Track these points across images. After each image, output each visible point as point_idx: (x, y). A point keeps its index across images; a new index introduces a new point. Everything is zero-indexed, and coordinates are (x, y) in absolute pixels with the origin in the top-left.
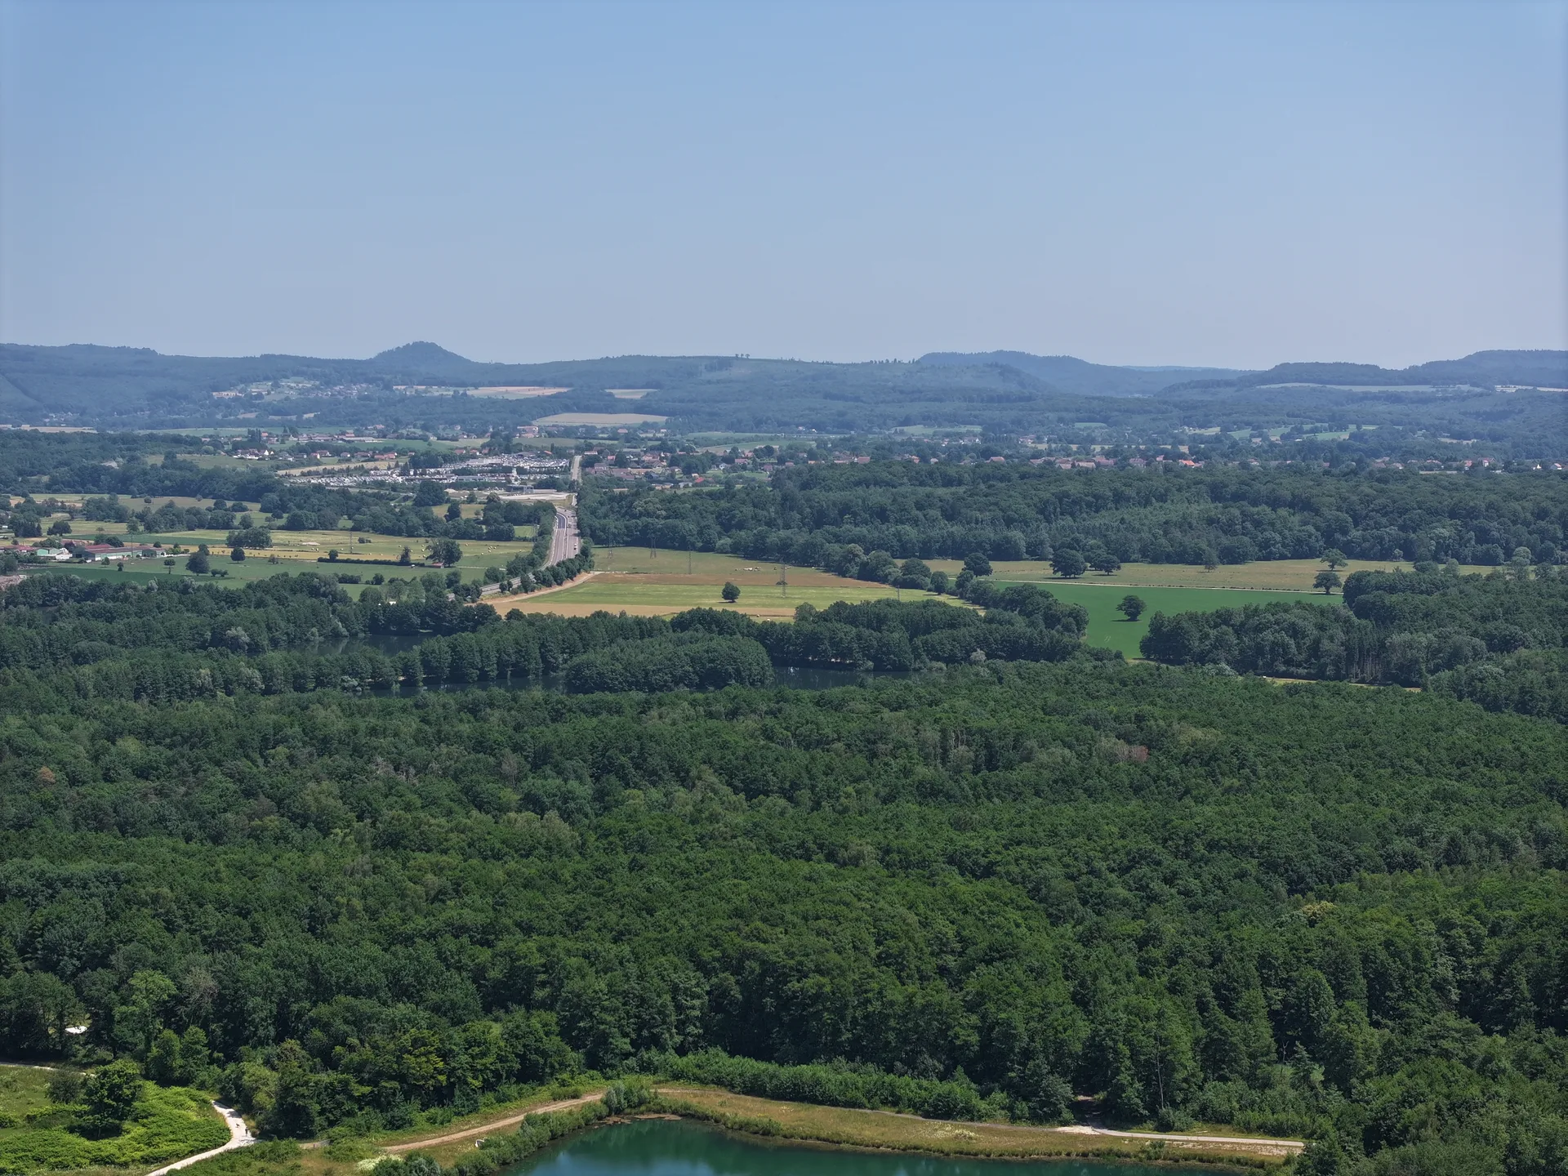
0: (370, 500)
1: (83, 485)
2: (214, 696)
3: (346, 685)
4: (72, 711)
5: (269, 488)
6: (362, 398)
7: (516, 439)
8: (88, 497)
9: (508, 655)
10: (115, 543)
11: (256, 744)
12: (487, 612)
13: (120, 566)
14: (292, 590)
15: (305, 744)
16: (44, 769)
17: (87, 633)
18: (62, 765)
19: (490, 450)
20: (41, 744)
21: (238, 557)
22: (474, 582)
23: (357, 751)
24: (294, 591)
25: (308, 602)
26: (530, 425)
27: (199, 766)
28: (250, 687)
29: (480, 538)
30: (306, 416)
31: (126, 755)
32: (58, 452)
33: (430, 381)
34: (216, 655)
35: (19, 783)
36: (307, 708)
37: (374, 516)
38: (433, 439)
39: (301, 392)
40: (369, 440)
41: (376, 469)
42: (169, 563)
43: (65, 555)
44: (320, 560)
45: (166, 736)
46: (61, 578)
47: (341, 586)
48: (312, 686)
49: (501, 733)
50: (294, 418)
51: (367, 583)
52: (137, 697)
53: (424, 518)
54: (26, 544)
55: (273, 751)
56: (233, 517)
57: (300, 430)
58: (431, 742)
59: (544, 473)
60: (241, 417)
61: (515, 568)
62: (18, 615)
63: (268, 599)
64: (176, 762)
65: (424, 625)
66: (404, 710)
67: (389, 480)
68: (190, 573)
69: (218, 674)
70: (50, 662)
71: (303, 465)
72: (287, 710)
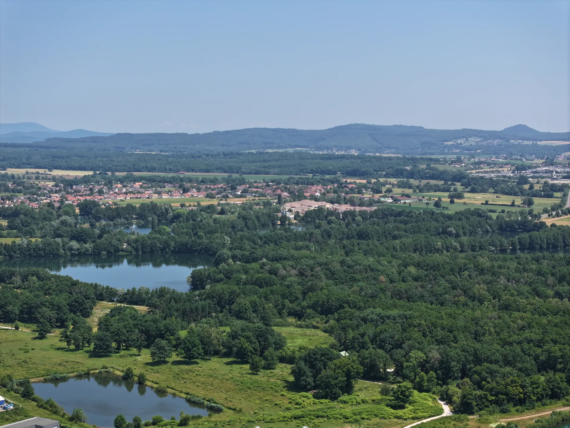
0: (501, 182)
1: (397, 175)
2: (442, 252)
3: (490, 250)
4: (392, 256)
5: (464, 177)
6: (498, 145)
7: (555, 161)
8: (399, 179)
9: (551, 240)
10: (408, 196)
11: (457, 270)
12: (543, 224)
13: (410, 204)
14: (471, 214)
15: (475, 271)
16: (381, 277)
17: (398, 229)
18: (388, 275)
19: (545, 164)
20: (380, 268)
21: (452, 202)
22: (538, 213)
23: (494, 274)
24: (472, 215)
25: (477, 219)
26: (561, 155)
27: (436, 277)
28: (455, 249)
29: (541, 197)
30: (478, 151)
31: (410, 273)
32: (389, 163)
33: (523, 139)
34: (443, 238)
35: (373, 282)
36: (476, 258)
37: (502, 188)
38: (524, 160)
39: (476, 142)
40: (501, 160)
41: (503, 171)
42: (427, 204)
43: (390, 200)
44: (482, 204)
45: (425, 266)
46: (389, 209)
47: (489, 214)
48: (478, 250)
49: (547, 269)
50: (473, 152)
51: (499, 212)
52: (415, 252)
53: (520, 189)
54: (377, 196)
55: (463, 273)
56: (451, 188)
57: (476, 156)
58: (521, 271)
59: (566, 173)
60: (454, 151)
61: (554, 208)
62: (374, 221)
63: (463, 217)
64: (428, 276)
65: (520, 228)
66: (511, 259)
67: (508, 175)
68: (435, 207)
69: (444, 245)
70: (384, 239)
71: (476, 169)
72: (469, 258)
